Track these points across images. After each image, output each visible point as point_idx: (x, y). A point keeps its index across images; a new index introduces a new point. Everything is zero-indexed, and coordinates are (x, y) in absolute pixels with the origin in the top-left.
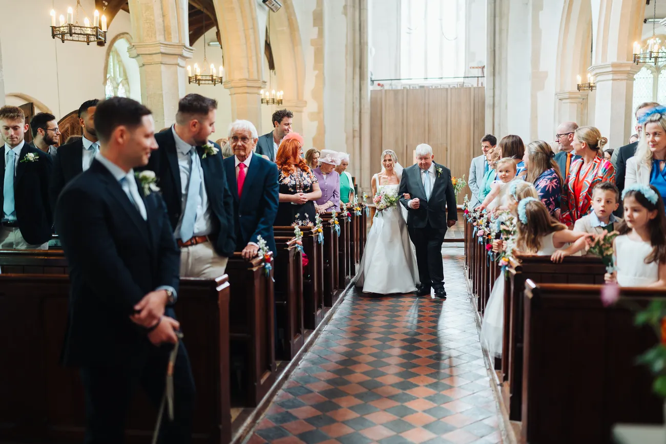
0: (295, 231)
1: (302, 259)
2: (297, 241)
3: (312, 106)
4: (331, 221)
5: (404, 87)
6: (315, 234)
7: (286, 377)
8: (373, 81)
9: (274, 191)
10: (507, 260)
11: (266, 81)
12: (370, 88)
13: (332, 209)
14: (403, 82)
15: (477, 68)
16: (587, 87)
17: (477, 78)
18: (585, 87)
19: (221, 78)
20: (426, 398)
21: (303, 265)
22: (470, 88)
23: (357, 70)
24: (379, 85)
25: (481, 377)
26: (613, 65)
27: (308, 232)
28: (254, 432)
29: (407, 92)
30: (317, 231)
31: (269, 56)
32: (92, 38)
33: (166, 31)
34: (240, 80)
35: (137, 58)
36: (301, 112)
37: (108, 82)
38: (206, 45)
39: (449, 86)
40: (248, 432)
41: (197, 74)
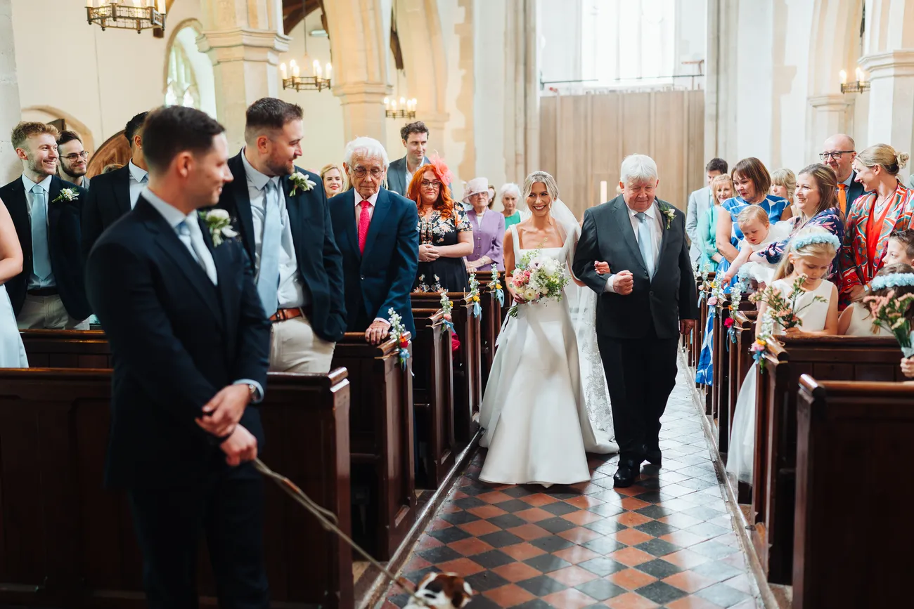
0: (442, 300)
1: (451, 340)
2: (445, 315)
3: (456, 121)
4: (491, 284)
5: (587, 93)
6: (470, 303)
7: (431, 514)
8: (543, 84)
9: (412, 242)
10: (763, 343)
11: (391, 84)
12: (538, 94)
13: (492, 267)
14: (585, 84)
15: (691, 63)
16: (855, 87)
17: (691, 78)
18: (851, 87)
19: (329, 81)
20: (638, 547)
21: (453, 348)
22: (683, 92)
23: (521, 68)
24: (551, 89)
25: (718, 513)
26: (896, 55)
27: (459, 300)
28: (386, 599)
29: (591, 99)
30: (473, 300)
31: (395, 50)
32: (145, 24)
33: (251, 13)
34: (356, 83)
35: (210, 53)
36: (442, 129)
37: (170, 89)
38: (307, 35)
39: (652, 89)
40: (378, 598)
41: (294, 75)
